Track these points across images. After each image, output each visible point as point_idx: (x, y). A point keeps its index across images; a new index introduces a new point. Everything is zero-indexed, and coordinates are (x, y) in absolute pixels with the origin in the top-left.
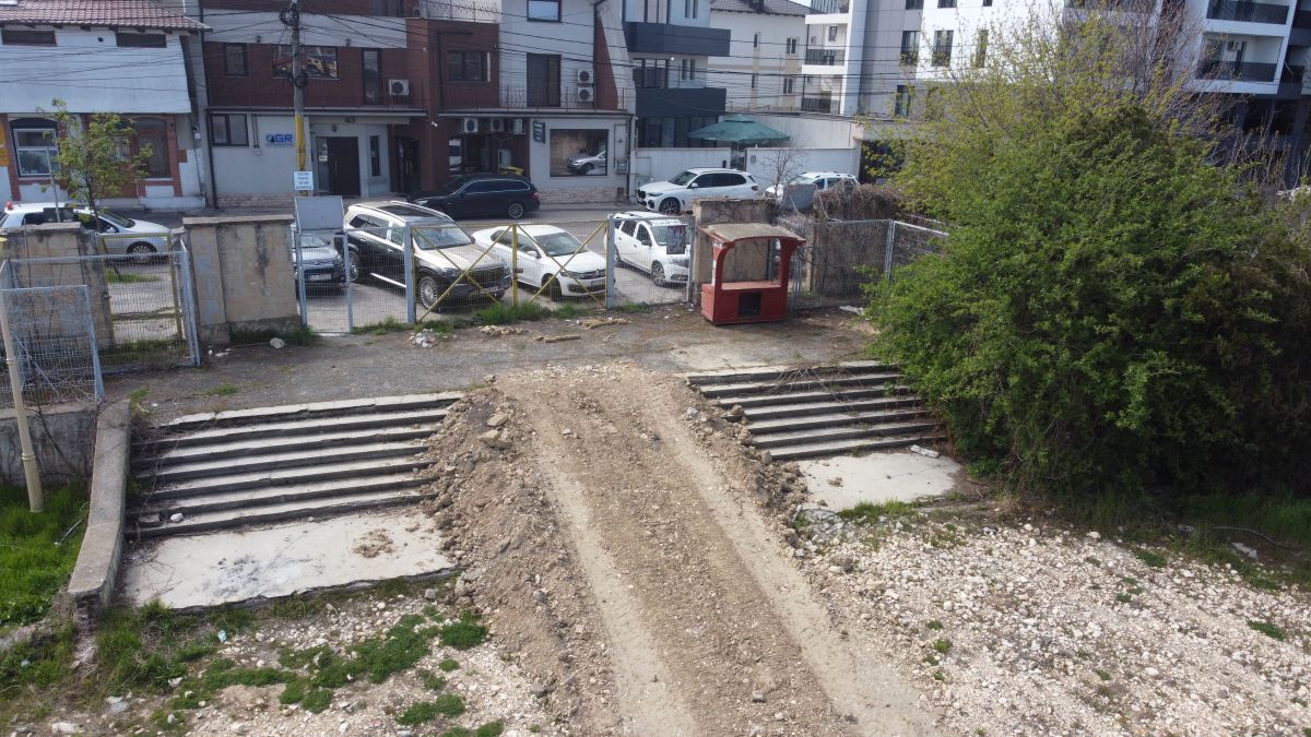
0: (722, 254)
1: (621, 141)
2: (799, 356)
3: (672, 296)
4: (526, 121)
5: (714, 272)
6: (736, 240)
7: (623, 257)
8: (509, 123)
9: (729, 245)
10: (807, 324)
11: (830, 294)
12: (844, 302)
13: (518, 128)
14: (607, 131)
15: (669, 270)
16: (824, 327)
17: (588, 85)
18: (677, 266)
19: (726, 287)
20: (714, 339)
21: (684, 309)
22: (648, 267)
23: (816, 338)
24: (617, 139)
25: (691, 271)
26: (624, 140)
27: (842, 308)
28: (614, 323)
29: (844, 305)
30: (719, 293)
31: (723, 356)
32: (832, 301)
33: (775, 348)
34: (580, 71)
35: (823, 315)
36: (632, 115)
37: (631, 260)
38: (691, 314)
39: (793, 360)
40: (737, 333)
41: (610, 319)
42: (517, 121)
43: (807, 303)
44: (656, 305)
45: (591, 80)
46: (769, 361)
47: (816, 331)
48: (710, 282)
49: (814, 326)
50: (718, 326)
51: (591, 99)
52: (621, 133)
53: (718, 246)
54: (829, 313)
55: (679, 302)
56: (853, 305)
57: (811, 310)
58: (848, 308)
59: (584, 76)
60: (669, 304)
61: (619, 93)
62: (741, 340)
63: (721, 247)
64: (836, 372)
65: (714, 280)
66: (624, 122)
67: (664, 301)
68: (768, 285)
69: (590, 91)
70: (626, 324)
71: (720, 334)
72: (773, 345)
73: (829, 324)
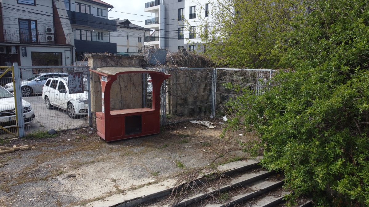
0: (108, 86)
1: (68, 58)
2: (181, 166)
3: (78, 123)
4: (17, 48)
5: (103, 101)
6: (117, 74)
7: (52, 103)
8: (8, 48)
9: (112, 78)
10: (175, 135)
11: (181, 115)
12: (192, 118)
13: (13, 50)
14: (61, 53)
15: (77, 107)
16: (188, 136)
17: (51, 34)
18: (82, 104)
19: (113, 113)
20: (105, 155)
21: (86, 132)
22: (65, 107)
23: (186, 145)
24: (67, 57)
25: (90, 105)
26: (70, 57)
27: (191, 122)
28: (16, 150)
29: (193, 120)
30: (108, 117)
31: (113, 176)
32: (184, 119)
33: (158, 159)
34: (47, 28)
35: (182, 128)
36: (73, 46)
37: (56, 104)
38: (90, 135)
39: (178, 170)
40: (126, 148)
41: (15, 146)
42: (12, 47)
43: (170, 121)
44: (64, 131)
45: (53, 31)
46: (157, 175)
47: (183, 139)
48: (101, 111)
49: (181, 136)
50: (110, 143)
51: (53, 40)
52: (68, 54)
53: (105, 81)
54: (186, 126)
55: (82, 127)
56: (198, 120)
57: (174, 125)
58: (195, 122)
59: (49, 30)
60: (74, 129)
61: (66, 37)
62: (129, 154)
63: (106, 80)
64: (218, 178)
65: (103, 108)
66: (69, 49)
67: (70, 128)
68: (145, 110)
69: (52, 36)
70: (28, 150)
71: (111, 150)
72: (156, 156)
73: (189, 133)
